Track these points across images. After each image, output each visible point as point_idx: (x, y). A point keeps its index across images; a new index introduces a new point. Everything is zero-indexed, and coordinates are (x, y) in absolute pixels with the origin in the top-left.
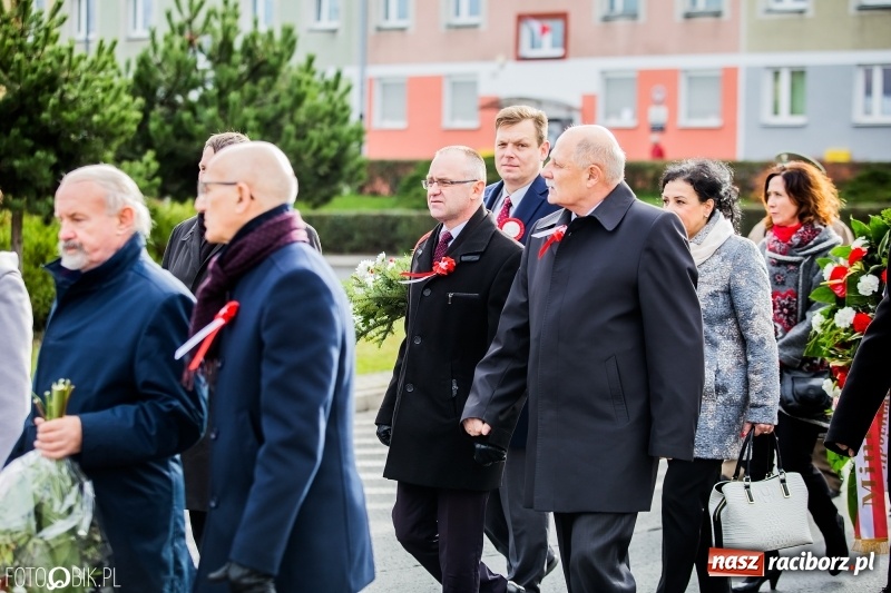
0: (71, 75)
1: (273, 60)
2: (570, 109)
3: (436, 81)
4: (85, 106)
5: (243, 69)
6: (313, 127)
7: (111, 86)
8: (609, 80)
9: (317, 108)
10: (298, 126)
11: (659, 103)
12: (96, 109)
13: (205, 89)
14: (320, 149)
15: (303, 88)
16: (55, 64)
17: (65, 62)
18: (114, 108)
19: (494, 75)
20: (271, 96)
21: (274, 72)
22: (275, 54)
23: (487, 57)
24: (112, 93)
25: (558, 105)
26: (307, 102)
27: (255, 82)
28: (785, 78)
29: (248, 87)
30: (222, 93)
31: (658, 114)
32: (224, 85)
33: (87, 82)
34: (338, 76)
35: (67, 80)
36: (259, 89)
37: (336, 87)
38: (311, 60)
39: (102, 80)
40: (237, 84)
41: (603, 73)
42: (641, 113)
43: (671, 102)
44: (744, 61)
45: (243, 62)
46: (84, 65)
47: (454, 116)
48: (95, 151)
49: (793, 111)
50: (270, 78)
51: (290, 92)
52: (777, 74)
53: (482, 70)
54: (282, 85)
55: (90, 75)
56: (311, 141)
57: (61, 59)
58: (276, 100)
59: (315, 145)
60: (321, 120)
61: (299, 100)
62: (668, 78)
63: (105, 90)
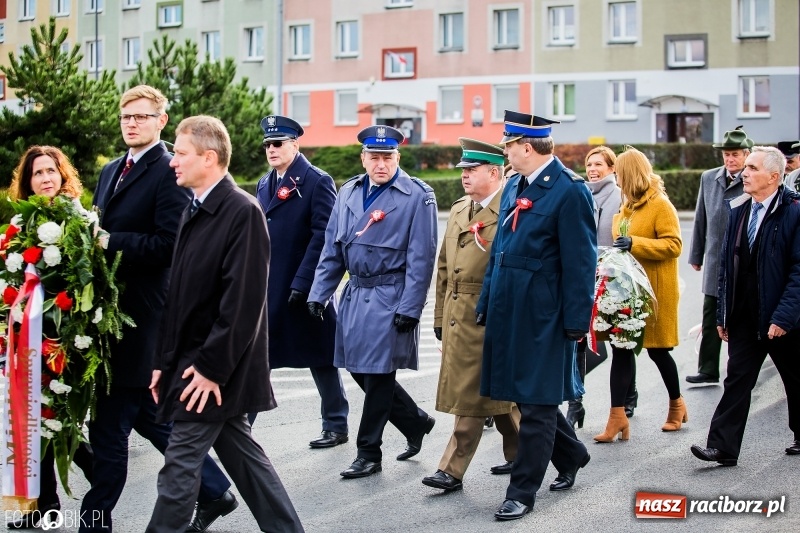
0: (86, 94)
1: (220, 82)
2: (418, 112)
3: (330, 94)
4: (95, 115)
5: (200, 88)
6: (247, 126)
7: (113, 101)
8: (444, 92)
9: (250, 113)
10: (237, 126)
11: (478, 107)
12: (102, 117)
13: (175, 102)
14: (252, 140)
15: (240, 99)
16: (75, 88)
17: (82, 86)
18: (114, 116)
19: (368, 90)
20: (219, 105)
21: (220, 90)
22: (221, 78)
23: (363, 78)
24: (113, 106)
25: (411, 109)
26: (243, 110)
27: (208, 97)
28: (561, 89)
29: (203, 100)
30: (186, 104)
31: (477, 115)
32: (187, 99)
33: (96, 98)
34: (264, 91)
35: (83, 98)
36: (211, 101)
37: (262, 99)
38: (245, 82)
39: (106, 97)
40: (196, 98)
41: (440, 87)
42: (466, 114)
43: (486, 107)
44: (533, 78)
45: (200, 84)
46: (94, 87)
47: (341, 119)
48: (102, 145)
49: (566, 113)
50: (218, 94)
51: (231, 103)
52: (555, 87)
53: (360, 87)
54: (226, 98)
55: (97, 94)
56: (246, 135)
57: (79, 84)
58: (222, 108)
59: (249, 137)
60: (253, 122)
61: (237, 108)
62: (484, 90)
63: (108, 104)
